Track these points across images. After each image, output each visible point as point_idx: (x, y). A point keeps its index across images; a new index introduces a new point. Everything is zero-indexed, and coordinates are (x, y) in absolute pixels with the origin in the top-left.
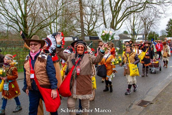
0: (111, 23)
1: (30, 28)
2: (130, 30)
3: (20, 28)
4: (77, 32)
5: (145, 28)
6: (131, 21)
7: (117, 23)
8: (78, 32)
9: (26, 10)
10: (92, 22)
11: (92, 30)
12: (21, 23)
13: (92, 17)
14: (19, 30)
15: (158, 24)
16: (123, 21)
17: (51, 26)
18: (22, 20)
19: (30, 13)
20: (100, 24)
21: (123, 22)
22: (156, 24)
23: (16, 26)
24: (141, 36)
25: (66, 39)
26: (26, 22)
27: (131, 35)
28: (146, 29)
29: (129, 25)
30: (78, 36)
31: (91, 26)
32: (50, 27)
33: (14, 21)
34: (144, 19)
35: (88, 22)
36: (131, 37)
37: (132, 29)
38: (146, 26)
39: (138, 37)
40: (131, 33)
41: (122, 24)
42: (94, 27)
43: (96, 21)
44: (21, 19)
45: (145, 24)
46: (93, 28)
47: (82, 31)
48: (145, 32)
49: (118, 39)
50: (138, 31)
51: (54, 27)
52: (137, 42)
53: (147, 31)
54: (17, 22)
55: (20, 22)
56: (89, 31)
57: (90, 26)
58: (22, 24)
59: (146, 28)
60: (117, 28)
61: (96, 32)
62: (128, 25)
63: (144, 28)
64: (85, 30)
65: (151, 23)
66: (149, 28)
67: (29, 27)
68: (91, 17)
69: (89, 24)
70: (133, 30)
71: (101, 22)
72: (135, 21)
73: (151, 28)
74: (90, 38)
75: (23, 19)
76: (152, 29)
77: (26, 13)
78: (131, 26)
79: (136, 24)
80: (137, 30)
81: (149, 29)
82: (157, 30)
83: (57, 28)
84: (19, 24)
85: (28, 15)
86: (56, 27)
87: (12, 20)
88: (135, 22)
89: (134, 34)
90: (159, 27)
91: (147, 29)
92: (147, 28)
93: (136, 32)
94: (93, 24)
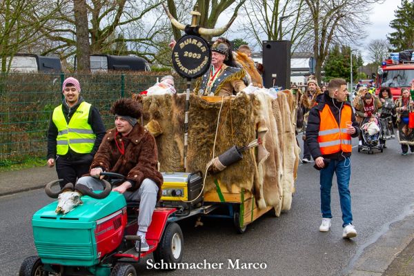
4: (46, 35)
5: (316, 30)
7: (218, 10)
8: (52, 38)
11: (111, 29)
15: (364, 19)
20: (142, 8)
21: (238, 7)
22: (356, 20)
28: (320, 36)
37: (269, 33)
38: (320, 27)
41: (235, 15)
42: (117, 20)
45: (315, 15)
48: (315, 48)
50: (292, 42)
53: (322, 45)
56: (96, 34)
57: (100, 15)
59: (320, 31)
61: (121, 40)
62: (254, 19)
63: (312, 32)
65: (338, 13)
66: (328, 31)
73: (338, 34)
74: (112, 64)
76: (341, 37)
78: (267, 22)
80: (290, 36)
81: (330, 38)
82: (359, 41)
90: (366, 28)
91: (323, 34)
92: (324, 31)
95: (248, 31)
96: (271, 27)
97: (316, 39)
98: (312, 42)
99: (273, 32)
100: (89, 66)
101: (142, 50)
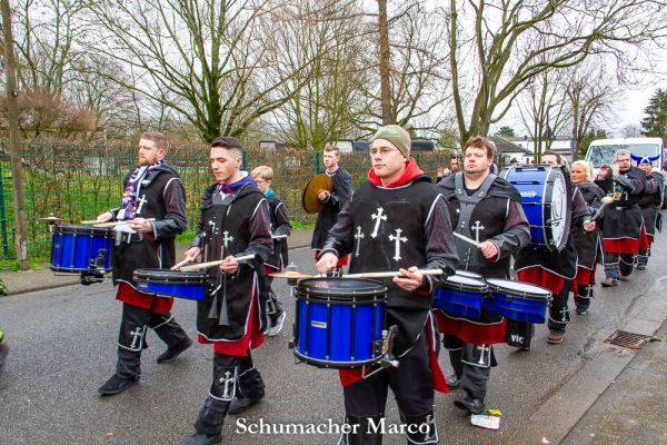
1: (227, 113)
2: (532, 124)
4: (358, 126)
5: (576, 120)
6: (534, 96)
7: (495, 102)
8: (362, 129)
9: (216, 59)
10: (407, 97)
11: (406, 120)
12: (201, 98)
13: (407, 81)
14: (195, 118)
15: (620, 106)
16: (515, 95)
18: (203, 87)
19: (227, 68)
20: (430, 103)
21: (513, 98)
22: (613, 107)
23: (187, 105)
24: (567, 145)
26: (214, 95)
27: (535, 140)
28: (579, 122)
29: (529, 108)
31: (402, 109)
33: (181, 91)
34: (571, 90)
35: (393, 97)
36: (531, 147)
37: (536, 120)
38: (580, 114)
39: (556, 145)
40: (533, 133)
41: (510, 105)
42: (410, 113)
43: (419, 95)
44: (202, 84)
45: (576, 105)
46: (410, 115)
48: (574, 131)
50: (555, 129)
53: (580, 130)
54: (191, 94)
57: (398, 110)
58: (204, 99)
59: (579, 118)
60: (495, 115)
62: (523, 110)
63: (572, 119)
65: (595, 102)
66: (587, 117)
68: (403, 81)
69: (397, 102)
70: (539, 122)
72: (549, 94)
73: (596, 119)
75: (206, 85)
76: (598, 122)
77: (215, 67)
78: (535, 110)
81: (588, 123)
82: (615, 125)
84: (198, 100)
85: (222, 72)
87: (175, 88)
88: (546, 101)
90: (621, 114)
91: (582, 121)
92: (583, 117)
94: (409, 102)
96: (538, 115)
97: (576, 124)
98: (571, 127)
99: (540, 119)
101: (429, 136)
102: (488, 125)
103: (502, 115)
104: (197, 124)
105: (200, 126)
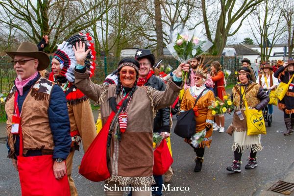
0: (219, 22)
1: (54, 31)
2: (259, 36)
3: (34, 31)
4: (148, 38)
5: (289, 32)
6: (259, 18)
7: (231, 22)
8: (150, 40)
10: (180, 19)
12: (36, 22)
13: (179, 9)
14: (32, 35)
16: (244, 18)
17: (95, 26)
18: (38, 14)
20: (195, 23)
21: (243, 20)
24: (281, 50)
25: (125, 53)
26: (45, 19)
27: (260, 46)
29: (257, 26)
30: (149, 46)
31: (177, 27)
32: (94, 30)
34: (286, 15)
35: (170, 19)
36: (259, 50)
37: (261, 34)
39: (275, 50)
40: (260, 42)
41: (241, 25)
43: (187, 18)
44: (37, 11)
45: (289, 24)
47: (158, 38)
49: (233, 55)
50: (274, 39)
51: (102, 28)
52: (273, 61)
54: (28, 19)
55: (34, 19)
57: (174, 28)
60: (231, 31)
62: (253, 27)
63: (287, 33)
64: (164, 35)
67: (52, 28)
68: (177, 9)
69: (173, 23)
70: (264, 36)
71: (198, 19)
72: (269, 17)
75: (40, 13)
78: (260, 28)
79: (271, 23)
80: (273, 35)
83: (107, 32)
84: (33, 22)
86: (105, 29)
87: (18, 15)
88: (268, 21)
89: (266, 44)
93: (271, 42)
94: (181, 22)
95: (250, 33)
96: (262, 31)
97: (290, 36)
98: (287, 38)
99: (264, 33)
100: (163, 53)
102: (226, 38)
103: (236, 31)
104: (34, 38)
105: (35, 40)
